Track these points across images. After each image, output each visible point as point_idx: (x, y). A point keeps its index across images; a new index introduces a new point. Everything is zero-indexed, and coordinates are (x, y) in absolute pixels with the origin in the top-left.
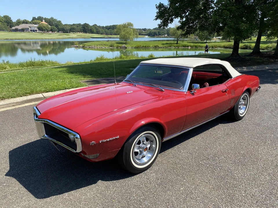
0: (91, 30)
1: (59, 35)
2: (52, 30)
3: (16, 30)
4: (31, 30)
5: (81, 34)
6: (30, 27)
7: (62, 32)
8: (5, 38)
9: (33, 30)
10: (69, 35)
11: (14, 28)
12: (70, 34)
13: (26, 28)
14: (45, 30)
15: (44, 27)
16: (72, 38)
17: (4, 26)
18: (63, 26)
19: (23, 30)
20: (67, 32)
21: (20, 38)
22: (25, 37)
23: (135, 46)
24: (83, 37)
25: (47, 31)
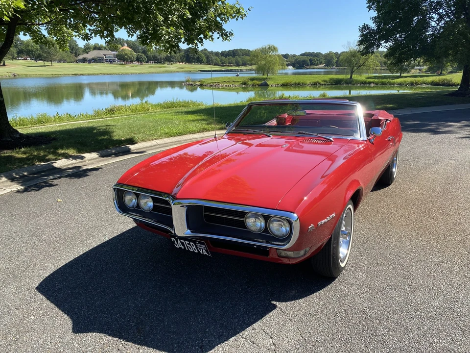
0: (198, 58)
1: (149, 67)
2: (139, 60)
3: (84, 60)
4: (107, 61)
5: (183, 65)
6: (105, 55)
7: (153, 63)
8: (73, 73)
9: (110, 60)
10: (163, 67)
11: (81, 57)
12: (166, 65)
13: (98, 58)
14: (127, 58)
15: (126, 55)
16: (170, 72)
17: (66, 54)
18: (154, 53)
19: (94, 60)
20: (161, 63)
21: (95, 72)
22: (100, 72)
23: (281, 83)
24: (186, 69)
25: (130, 62)
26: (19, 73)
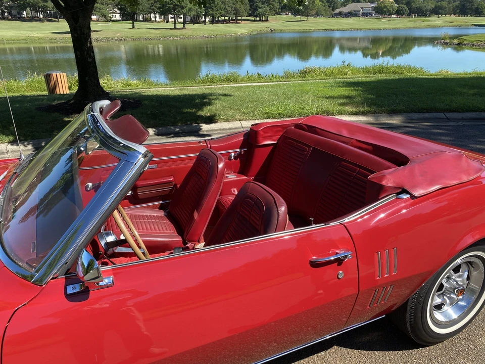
0: (477, 9)
1: (410, 21)
2: (399, 13)
3: (340, 14)
4: (363, 14)
5: (454, 18)
6: (362, 8)
7: (415, 16)
8: (324, 28)
9: (366, 13)
10: (429, 21)
11: (337, 11)
12: (430, 18)
13: (355, 11)
14: (385, 11)
15: (385, 7)
16: (434, 27)
17: (324, 8)
18: (420, 4)
19: (350, 14)
20: (425, 16)
21: (345, 28)
22: (350, 27)
24: (456, 23)
25: (389, 15)
26: (275, 28)
